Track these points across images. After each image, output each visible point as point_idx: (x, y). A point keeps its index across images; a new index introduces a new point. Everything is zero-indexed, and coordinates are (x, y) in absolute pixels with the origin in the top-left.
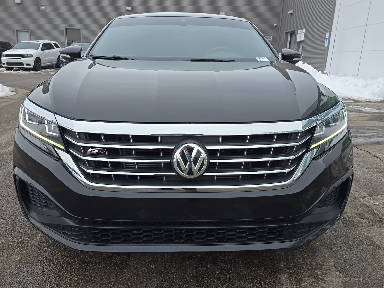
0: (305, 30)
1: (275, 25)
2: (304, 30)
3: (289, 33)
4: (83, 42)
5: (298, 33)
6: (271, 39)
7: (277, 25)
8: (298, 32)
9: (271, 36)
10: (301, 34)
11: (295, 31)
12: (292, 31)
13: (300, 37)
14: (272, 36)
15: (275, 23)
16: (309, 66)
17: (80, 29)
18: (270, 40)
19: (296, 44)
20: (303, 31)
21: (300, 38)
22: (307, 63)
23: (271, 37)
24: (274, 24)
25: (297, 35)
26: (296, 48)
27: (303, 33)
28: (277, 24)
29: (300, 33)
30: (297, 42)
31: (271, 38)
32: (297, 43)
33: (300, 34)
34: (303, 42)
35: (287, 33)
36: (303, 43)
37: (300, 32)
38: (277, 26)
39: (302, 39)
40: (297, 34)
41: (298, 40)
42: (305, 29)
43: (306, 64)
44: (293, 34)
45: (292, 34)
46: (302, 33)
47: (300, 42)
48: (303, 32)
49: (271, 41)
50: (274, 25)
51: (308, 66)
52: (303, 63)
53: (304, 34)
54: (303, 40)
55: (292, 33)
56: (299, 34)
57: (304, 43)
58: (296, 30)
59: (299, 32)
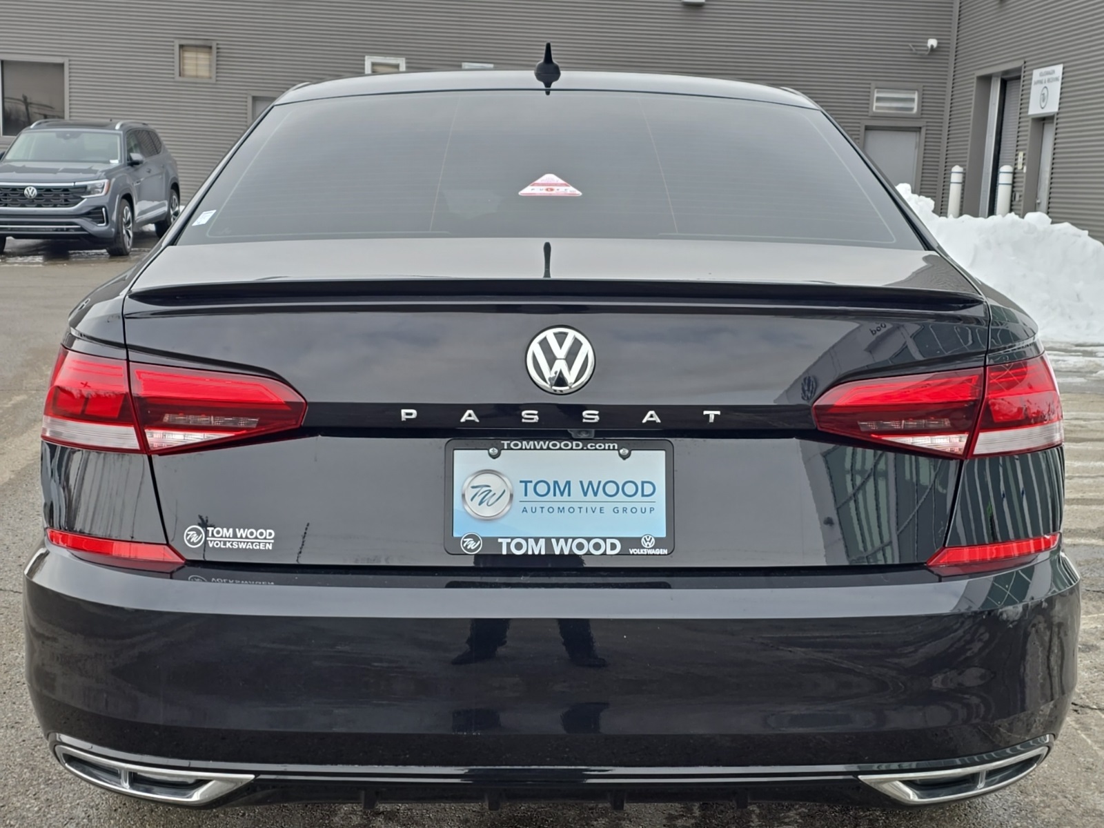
0: (1064, 68)
1: (933, 42)
2: (1058, 69)
3: (993, 80)
4: (71, 122)
5: (1031, 79)
6: (915, 106)
7: (939, 43)
8: (1031, 74)
9: (912, 90)
10: (1047, 85)
11: (1019, 69)
12: (1006, 72)
13: (1044, 98)
14: (917, 90)
15: (932, 36)
16: (1080, 236)
17: (62, 65)
18: (912, 109)
19: (1028, 127)
20: (1054, 72)
21: (1044, 101)
22: (1073, 224)
23: (916, 96)
24: (928, 39)
25: (1030, 89)
26: (1027, 147)
27: (1057, 79)
28: (938, 39)
29: (1041, 82)
30: (1030, 119)
31: (912, 100)
32: (1030, 124)
33: (1044, 85)
34: (1055, 121)
35: (986, 80)
36: (1055, 126)
37: (1041, 75)
38: (938, 47)
39: (1052, 107)
40: (1030, 84)
41: (1035, 109)
42: (1063, 63)
43: (1066, 225)
44: (1010, 81)
45: (1008, 86)
46: (1049, 81)
47: (1043, 121)
48: (1054, 76)
49: (915, 111)
50: (927, 43)
51: (1074, 235)
52: (1052, 223)
53: (1058, 85)
54: (1056, 110)
55: (1005, 77)
56: (1036, 83)
57: (1059, 126)
58: (1023, 70)
59: (1037, 74)
